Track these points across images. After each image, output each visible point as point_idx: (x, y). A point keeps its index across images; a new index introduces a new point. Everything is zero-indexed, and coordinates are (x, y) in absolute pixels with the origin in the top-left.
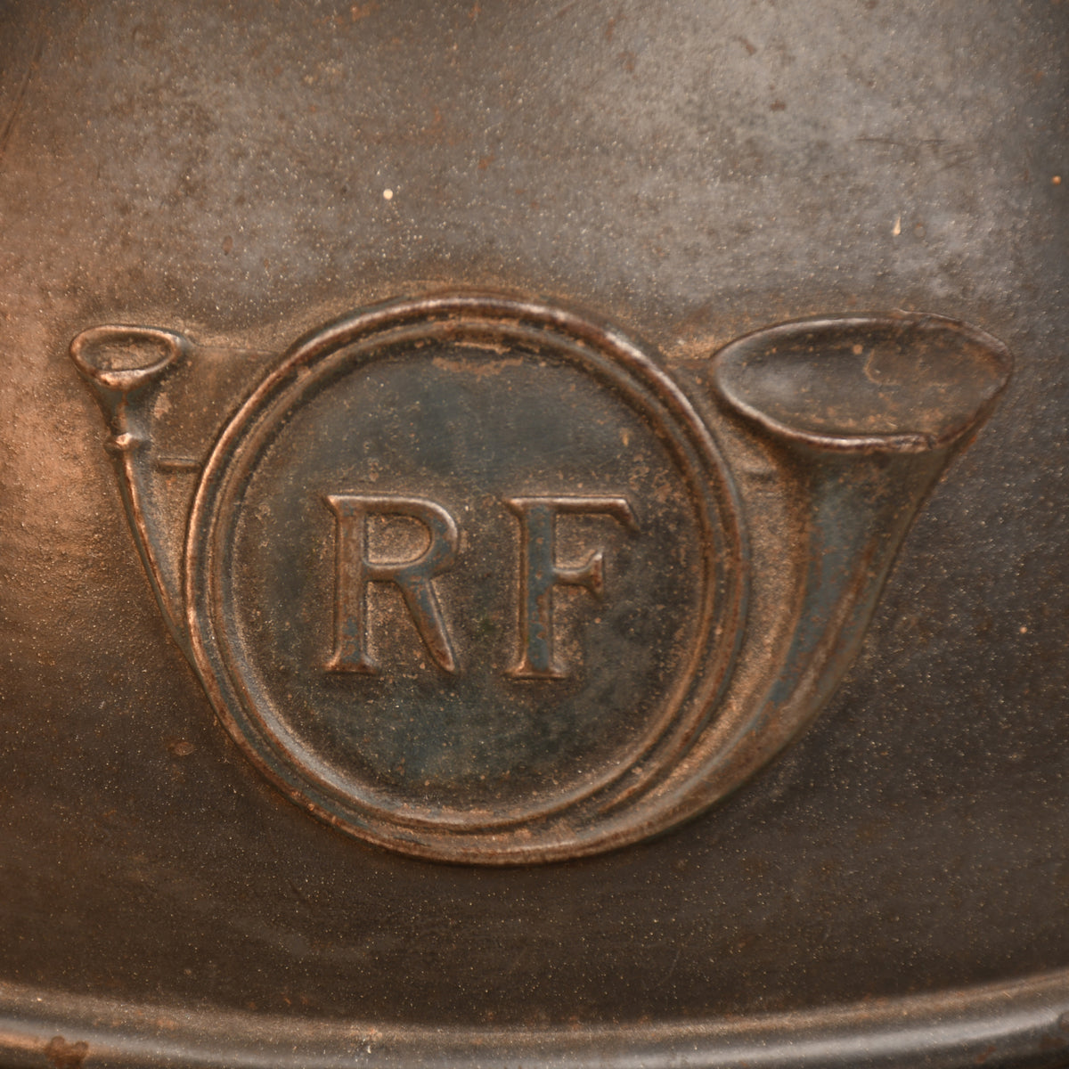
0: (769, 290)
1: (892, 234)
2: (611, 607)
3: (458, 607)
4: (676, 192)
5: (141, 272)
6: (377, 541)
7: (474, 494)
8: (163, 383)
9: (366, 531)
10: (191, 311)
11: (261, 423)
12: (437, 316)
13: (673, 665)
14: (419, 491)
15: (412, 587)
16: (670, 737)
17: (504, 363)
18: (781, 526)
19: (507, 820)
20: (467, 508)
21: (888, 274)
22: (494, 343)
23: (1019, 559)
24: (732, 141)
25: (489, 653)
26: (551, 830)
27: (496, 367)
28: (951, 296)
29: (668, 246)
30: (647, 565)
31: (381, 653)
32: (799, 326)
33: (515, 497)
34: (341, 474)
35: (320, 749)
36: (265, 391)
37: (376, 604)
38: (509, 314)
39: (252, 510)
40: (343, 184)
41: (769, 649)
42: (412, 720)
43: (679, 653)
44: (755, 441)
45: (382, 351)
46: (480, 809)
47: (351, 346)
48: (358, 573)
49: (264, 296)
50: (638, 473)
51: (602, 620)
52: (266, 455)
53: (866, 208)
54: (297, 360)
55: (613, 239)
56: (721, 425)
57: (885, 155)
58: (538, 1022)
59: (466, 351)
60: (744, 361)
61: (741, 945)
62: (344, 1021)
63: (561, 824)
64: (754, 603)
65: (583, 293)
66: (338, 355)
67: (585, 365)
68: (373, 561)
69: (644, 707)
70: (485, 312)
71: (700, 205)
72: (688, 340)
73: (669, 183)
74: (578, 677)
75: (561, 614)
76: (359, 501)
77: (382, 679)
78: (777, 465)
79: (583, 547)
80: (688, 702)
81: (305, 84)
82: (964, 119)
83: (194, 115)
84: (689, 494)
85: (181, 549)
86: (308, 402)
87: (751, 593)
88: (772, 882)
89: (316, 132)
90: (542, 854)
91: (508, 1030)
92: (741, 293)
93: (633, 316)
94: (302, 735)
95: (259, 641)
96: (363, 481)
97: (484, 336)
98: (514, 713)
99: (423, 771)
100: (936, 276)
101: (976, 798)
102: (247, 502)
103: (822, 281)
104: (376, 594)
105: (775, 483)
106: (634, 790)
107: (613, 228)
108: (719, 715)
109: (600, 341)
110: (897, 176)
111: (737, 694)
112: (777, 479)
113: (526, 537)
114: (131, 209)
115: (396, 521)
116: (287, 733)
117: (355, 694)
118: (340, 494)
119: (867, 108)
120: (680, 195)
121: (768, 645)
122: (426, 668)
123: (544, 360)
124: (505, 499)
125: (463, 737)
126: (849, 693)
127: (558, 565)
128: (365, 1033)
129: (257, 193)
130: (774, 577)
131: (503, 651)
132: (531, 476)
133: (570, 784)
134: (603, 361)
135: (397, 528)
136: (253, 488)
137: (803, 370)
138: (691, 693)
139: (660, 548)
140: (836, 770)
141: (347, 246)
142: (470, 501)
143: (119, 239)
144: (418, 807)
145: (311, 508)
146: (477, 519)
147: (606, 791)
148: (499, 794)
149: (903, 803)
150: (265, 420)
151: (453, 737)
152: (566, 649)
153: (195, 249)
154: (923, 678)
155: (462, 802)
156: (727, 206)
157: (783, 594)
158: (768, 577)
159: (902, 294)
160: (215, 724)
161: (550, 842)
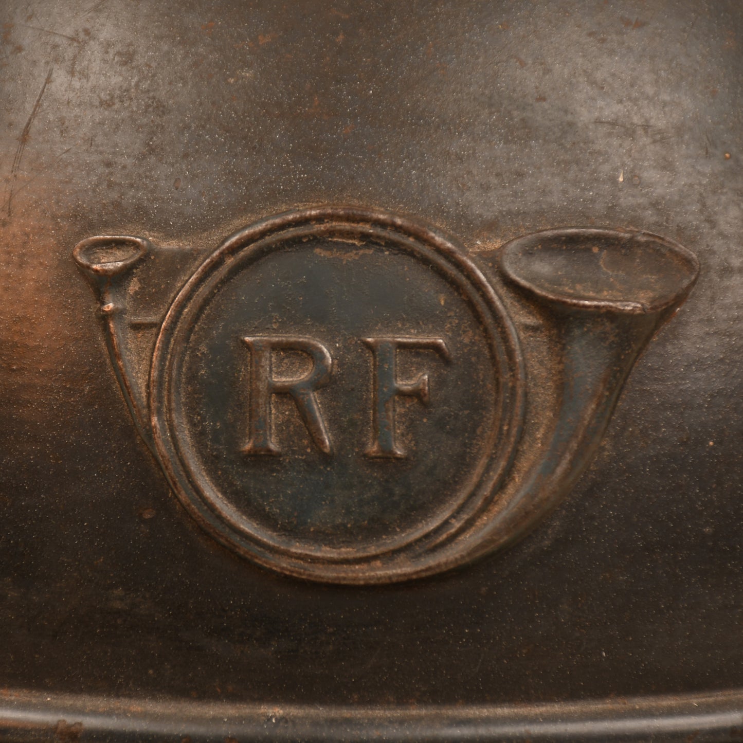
0: (536, 212)
1: (618, 181)
2: (434, 412)
3: (332, 411)
4: (475, 150)
5: (120, 203)
6: (278, 367)
7: (342, 336)
8: (135, 271)
9: (271, 361)
10: (154, 226)
11: (200, 292)
12: (316, 221)
13: (475, 451)
14: (306, 334)
15: (302, 396)
16: (474, 498)
17: (361, 252)
18: (546, 360)
19: (365, 554)
20: (337, 345)
21: (616, 206)
22: (355, 239)
23: (707, 396)
24: (512, 119)
25: (353, 441)
26: (396, 561)
27: (356, 254)
28: (658, 222)
29: (470, 183)
30: (457, 384)
31: (281, 442)
32: (556, 232)
33: (369, 337)
34: (254, 324)
35: (240, 508)
36: (203, 271)
37: (277, 408)
38: (365, 220)
39: (194, 350)
40: (255, 144)
41: (539, 441)
42: (301, 486)
43: (480, 443)
44: (527, 304)
45: (281, 244)
46: (347, 547)
47: (260, 242)
48: (266, 388)
49: (202, 214)
50: (451, 323)
51: (428, 419)
52: (204, 314)
53: (600, 164)
54: (224, 250)
55: (434, 178)
56: (505, 293)
57: (613, 132)
58: (388, 703)
59: (336, 243)
60: (520, 253)
61: (524, 651)
62: (257, 703)
63: (402, 556)
64: (529, 410)
65: (413, 211)
66: (252, 246)
67: (415, 253)
68: (276, 380)
69: (457, 479)
70: (349, 218)
71: (490, 158)
72: (484, 242)
73: (469, 144)
74: (412, 458)
75: (401, 415)
76: (265, 340)
77: (281, 459)
78: (543, 320)
79: (415, 371)
80: (486, 475)
81: (228, 83)
82: (665, 113)
83: (155, 104)
84: (485, 337)
85: (147, 377)
86: (232, 278)
87: (527, 403)
88: (545, 606)
89: (236, 113)
90: (390, 577)
91: (368, 709)
92: (518, 213)
93: (447, 225)
94: (228, 498)
95: (199, 437)
96: (268, 329)
97: (348, 234)
98: (370, 481)
99: (309, 520)
100: (647, 209)
101: (681, 556)
102: (191, 345)
103: (571, 208)
104: (277, 402)
105: (541, 332)
106: (451, 533)
107: (432, 171)
108: (506, 485)
109: (425, 237)
110: (621, 145)
111: (519, 471)
112: (543, 329)
113: (377, 363)
114: (113, 164)
115: (290, 354)
116: (218, 497)
117: (264, 470)
118: (253, 337)
119: (600, 103)
120: (477, 151)
121: (539, 438)
122: (311, 451)
123: (388, 250)
124: (363, 338)
125: (336, 498)
126: (594, 477)
127: (399, 382)
128: (270, 711)
129: (197, 151)
130: (542, 394)
131: (363, 439)
132: (380, 324)
133: (408, 531)
134: (426, 250)
135: (291, 359)
136: (195, 335)
137: (560, 260)
138: (488, 468)
139: (466, 373)
140: (587, 530)
141: (257, 181)
142: (339, 340)
143: (105, 183)
144: (306, 546)
145: (234, 347)
146: (344, 352)
147: (432, 534)
148: (360, 537)
149: (632, 555)
150: (203, 290)
151: (329, 498)
152: (404, 439)
153: (156, 186)
154: (644, 470)
155: (335, 542)
156: (508, 159)
157: (548, 405)
158: (538, 393)
159: (625, 219)
160: (170, 496)
161: (395, 569)
